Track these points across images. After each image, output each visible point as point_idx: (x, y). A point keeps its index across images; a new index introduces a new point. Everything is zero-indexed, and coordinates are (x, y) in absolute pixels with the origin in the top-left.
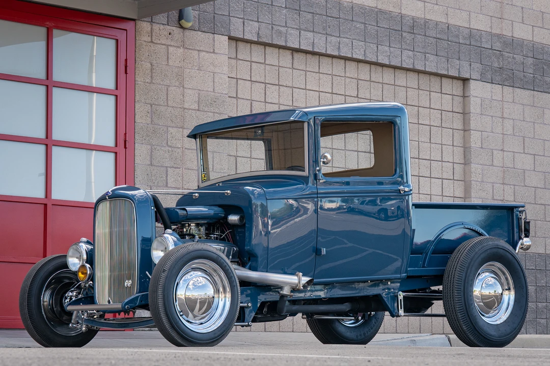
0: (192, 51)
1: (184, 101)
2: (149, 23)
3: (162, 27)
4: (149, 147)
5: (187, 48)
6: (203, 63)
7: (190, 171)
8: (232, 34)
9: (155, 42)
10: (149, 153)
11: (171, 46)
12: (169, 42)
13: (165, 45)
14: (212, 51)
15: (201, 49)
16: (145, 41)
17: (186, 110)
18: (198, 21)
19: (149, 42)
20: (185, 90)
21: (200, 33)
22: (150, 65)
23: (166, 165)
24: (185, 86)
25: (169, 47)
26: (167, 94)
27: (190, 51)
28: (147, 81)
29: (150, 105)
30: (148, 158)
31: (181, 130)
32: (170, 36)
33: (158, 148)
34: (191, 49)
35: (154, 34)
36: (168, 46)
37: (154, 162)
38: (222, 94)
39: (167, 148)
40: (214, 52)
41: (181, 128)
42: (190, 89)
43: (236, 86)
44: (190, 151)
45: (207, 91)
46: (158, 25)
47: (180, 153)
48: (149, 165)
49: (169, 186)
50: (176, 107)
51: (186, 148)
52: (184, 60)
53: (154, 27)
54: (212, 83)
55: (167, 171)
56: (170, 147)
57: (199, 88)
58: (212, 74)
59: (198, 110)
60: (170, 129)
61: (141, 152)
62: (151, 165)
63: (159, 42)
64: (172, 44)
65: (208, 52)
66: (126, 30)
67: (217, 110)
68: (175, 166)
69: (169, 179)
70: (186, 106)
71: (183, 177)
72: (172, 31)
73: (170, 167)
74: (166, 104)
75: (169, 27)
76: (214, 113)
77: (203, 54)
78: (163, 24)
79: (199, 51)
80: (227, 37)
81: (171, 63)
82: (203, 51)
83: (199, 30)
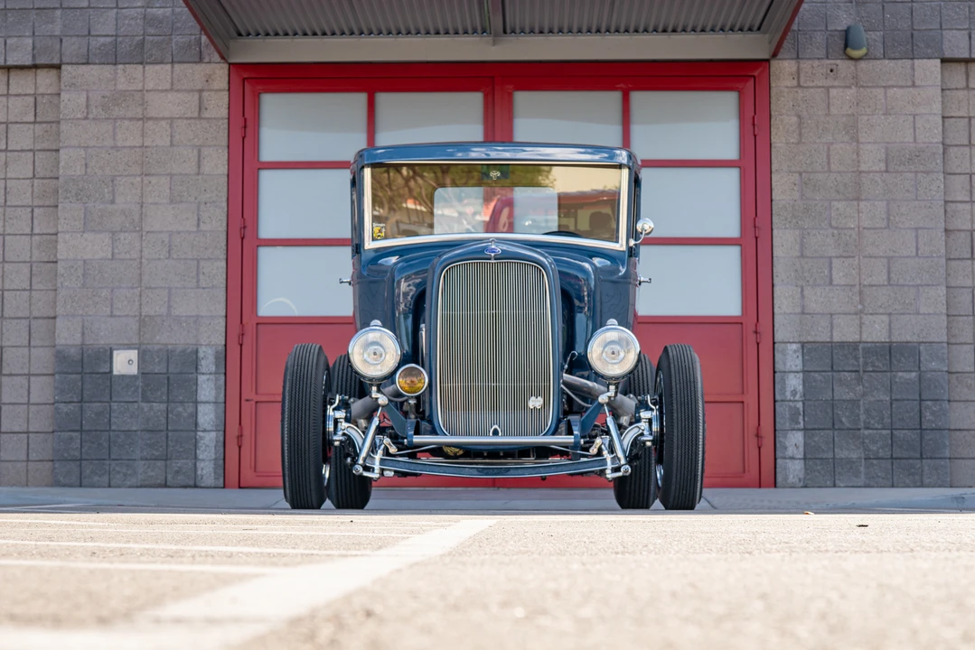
0: (874, 90)
1: (859, 162)
2: (793, 62)
3: (816, 63)
4: (797, 232)
5: (862, 87)
6: (893, 104)
7: (873, 260)
8: (948, 55)
9: (805, 85)
10: (798, 240)
11: (833, 87)
12: (829, 82)
13: (823, 87)
14: (910, 83)
15: (890, 83)
16: (787, 87)
17: (863, 175)
18: (881, 45)
19: (795, 87)
20: (861, 146)
21: (887, 61)
22: (795, 119)
23: (830, 255)
24: (861, 140)
25: (831, 90)
26: (828, 156)
27: (868, 90)
28: (792, 141)
29: (797, 175)
30: (797, 247)
31: (855, 203)
32: (832, 74)
33: (814, 232)
34: (871, 87)
35: (802, 75)
36: (828, 88)
37: (808, 253)
38: (931, 143)
39: (830, 231)
40: (914, 85)
41: (855, 200)
42: (869, 143)
43: (967, 129)
44: (873, 231)
45: (903, 142)
46: (810, 62)
47: (854, 236)
48: (798, 257)
49: (835, 283)
50: (844, 172)
51: (864, 228)
52: (857, 104)
53: (802, 66)
54: (912, 130)
55: (831, 263)
56: (836, 228)
57: (887, 140)
58: (911, 118)
59: (887, 171)
60: (833, 203)
61: (784, 242)
62: (802, 256)
63: (811, 84)
64: (836, 83)
65: (902, 87)
66: (754, 77)
67: (921, 168)
68: (845, 254)
69: (834, 273)
70: (863, 167)
71: (860, 269)
72: (834, 67)
73: (837, 257)
74: (826, 168)
75: (828, 62)
76: (916, 172)
77: (891, 92)
78: (818, 59)
79: (884, 87)
80: (939, 61)
81: (834, 110)
82: (893, 86)
83: (884, 58)
